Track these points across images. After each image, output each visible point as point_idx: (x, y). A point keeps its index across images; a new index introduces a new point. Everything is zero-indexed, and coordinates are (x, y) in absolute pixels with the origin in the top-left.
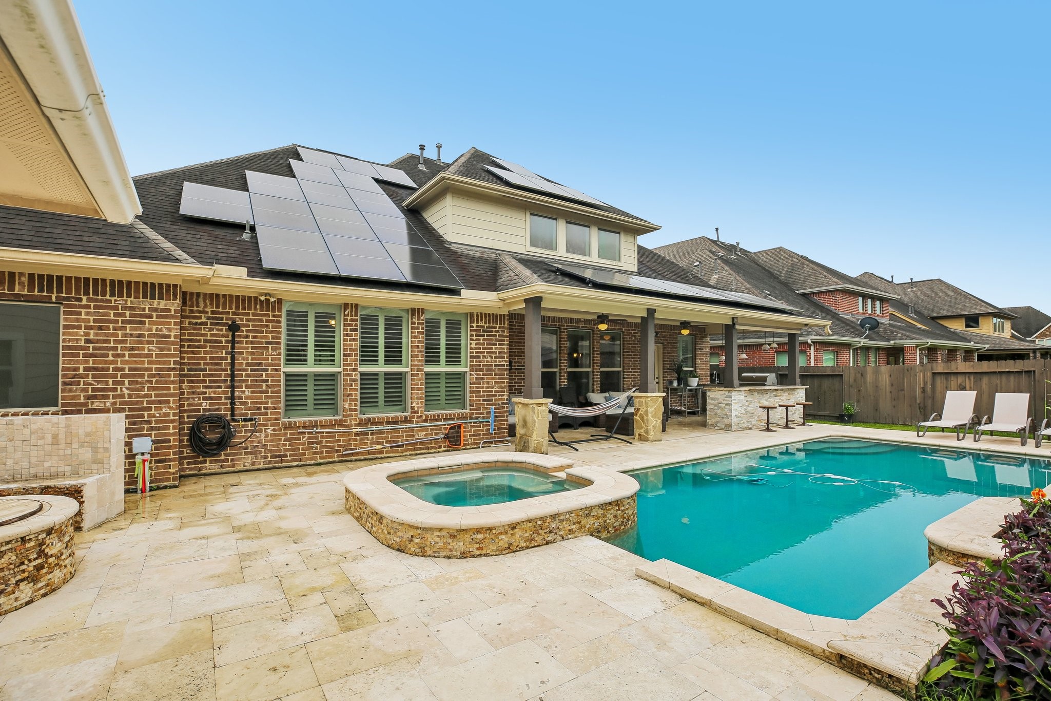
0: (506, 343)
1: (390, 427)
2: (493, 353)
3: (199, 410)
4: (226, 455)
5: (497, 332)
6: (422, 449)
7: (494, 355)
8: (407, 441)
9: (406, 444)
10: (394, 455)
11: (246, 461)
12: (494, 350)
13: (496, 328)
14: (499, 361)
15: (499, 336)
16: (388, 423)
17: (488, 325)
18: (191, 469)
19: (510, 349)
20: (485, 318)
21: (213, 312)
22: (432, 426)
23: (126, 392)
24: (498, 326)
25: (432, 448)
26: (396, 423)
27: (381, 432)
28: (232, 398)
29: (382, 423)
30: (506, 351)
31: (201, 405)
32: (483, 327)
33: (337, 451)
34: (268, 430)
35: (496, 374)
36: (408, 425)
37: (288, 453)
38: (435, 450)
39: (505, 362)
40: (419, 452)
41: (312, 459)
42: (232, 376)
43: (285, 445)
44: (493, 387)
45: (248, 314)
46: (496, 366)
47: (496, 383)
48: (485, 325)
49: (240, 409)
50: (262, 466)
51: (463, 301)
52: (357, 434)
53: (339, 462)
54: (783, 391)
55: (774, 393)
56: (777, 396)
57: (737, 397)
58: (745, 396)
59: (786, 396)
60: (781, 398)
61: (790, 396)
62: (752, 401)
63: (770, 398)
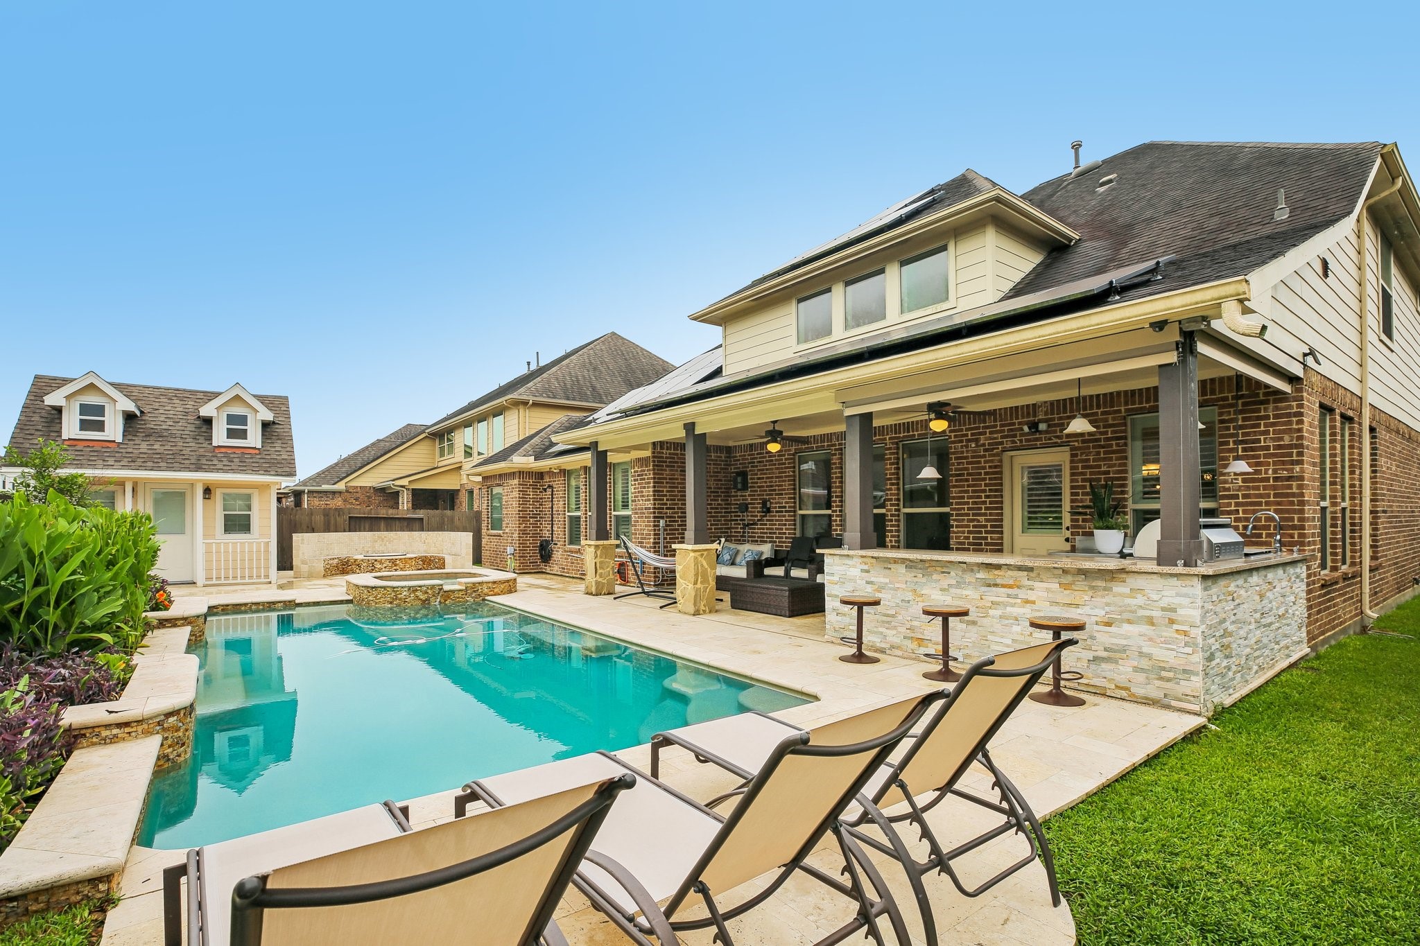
0: (651, 485)
2: (643, 496)
3: (543, 537)
4: (551, 563)
7: (644, 499)
11: (556, 569)
12: (644, 494)
14: (648, 505)
18: (544, 569)
19: (656, 491)
21: (547, 481)
23: (511, 525)
28: (552, 530)
30: (651, 494)
31: (544, 534)
34: (561, 552)
37: (566, 567)
41: (572, 573)
42: (552, 517)
43: (565, 562)
45: (555, 481)
46: (645, 509)
49: (555, 537)
54: (1032, 574)
55: (978, 576)
56: (996, 585)
57: (838, 568)
58: (862, 571)
59: (1048, 590)
60: (1023, 594)
61: (1076, 593)
62: (887, 584)
63: (959, 585)
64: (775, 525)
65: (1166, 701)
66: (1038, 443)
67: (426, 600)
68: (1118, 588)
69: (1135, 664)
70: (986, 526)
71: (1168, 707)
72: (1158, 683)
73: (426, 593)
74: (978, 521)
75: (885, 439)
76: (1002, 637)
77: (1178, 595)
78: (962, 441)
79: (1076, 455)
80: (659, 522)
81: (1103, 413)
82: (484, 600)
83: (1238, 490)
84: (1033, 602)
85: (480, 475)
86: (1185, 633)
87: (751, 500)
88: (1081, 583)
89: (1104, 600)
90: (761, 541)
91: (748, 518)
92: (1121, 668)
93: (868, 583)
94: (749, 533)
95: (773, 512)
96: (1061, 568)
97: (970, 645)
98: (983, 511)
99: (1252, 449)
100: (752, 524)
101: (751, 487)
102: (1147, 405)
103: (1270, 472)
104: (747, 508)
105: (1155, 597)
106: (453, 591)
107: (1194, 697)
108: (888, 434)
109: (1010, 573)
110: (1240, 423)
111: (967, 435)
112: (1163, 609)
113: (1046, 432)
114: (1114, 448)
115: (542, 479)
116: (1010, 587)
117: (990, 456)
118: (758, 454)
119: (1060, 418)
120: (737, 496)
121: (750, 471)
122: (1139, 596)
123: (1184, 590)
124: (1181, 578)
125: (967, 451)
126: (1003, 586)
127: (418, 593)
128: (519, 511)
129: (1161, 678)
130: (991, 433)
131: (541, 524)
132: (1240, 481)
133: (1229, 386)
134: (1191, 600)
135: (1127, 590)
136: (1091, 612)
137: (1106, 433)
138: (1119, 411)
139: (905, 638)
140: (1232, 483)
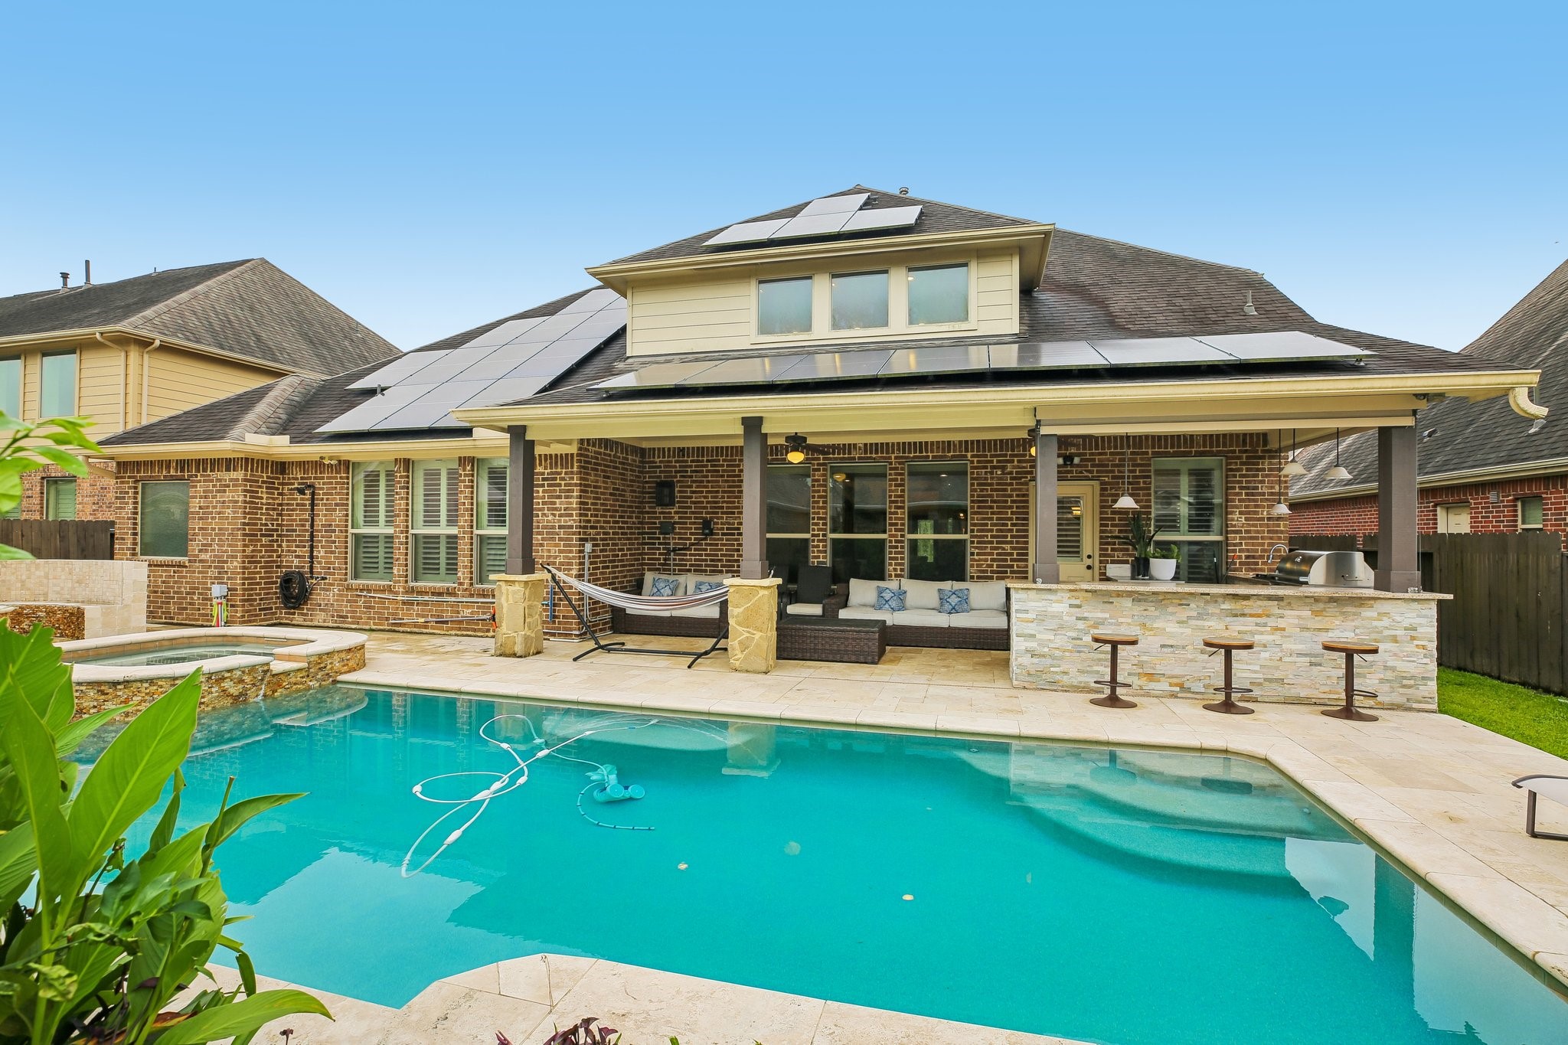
0: (575, 494)
1: (435, 598)
2: (556, 509)
3: (291, 567)
4: (308, 609)
5: (562, 479)
6: (468, 630)
7: (558, 513)
8: (452, 617)
9: (451, 621)
10: (439, 632)
11: (320, 617)
12: (557, 506)
13: (560, 473)
14: (566, 521)
15: (565, 485)
16: (433, 594)
17: (549, 471)
18: (287, 619)
19: (581, 503)
20: (546, 460)
21: (302, 478)
22: (478, 603)
23: (217, 548)
24: (564, 470)
25: (480, 630)
26: (440, 594)
27: (426, 603)
28: (312, 557)
29: (426, 593)
30: (574, 506)
31: (293, 562)
32: (543, 474)
33: (387, 619)
34: (335, 590)
35: (560, 539)
36: (453, 599)
37: (349, 615)
38: (482, 634)
39: (573, 521)
40: (465, 633)
41: (366, 623)
42: (312, 536)
43: (346, 606)
44: (556, 557)
45: (323, 478)
46: (560, 527)
47: (560, 551)
48: (546, 471)
49: (317, 568)
50: (330, 624)
51: (477, 443)
52: (404, 603)
53: (388, 631)
54: (1281, 603)
55: (1223, 606)
56: (1243, 615)
57: (1034, 604)
58: (1071, 606)
59: (1299, 617)
60: (1272, 622)
61: (1327, 619)
62: (1106, 619)
63: (1200, 617)
64: (722, 550)
65: (1408, 705)
66: (1069, 475)
67: (241, 695)
68: (1368, 613)
69: (1382, 676)
70: (1012, 554)
71: (1410, 709)
72: (1402, 690)
73: (241, 681)
74: (1004, 549)
75: (890, 458)
76: (1250, 664)
77: (1418, 616)
78: (986, 467)
79: (1106, 489)
80: (584, 546)
81: (1132, 453)
82: (335, 682)
83: (1242, 527)
84: (1284, 629)
85: (113, 458)
86: (1424, 647)
87: (680, 518)
88: (1332, 608)
89: (1354, 624)
90: (711, 571)
91: (673, 541)
92: (1368, 681)
93: (1078, 619)
94: (675, 560)
95: (718, 534)
96: (1312, 597)
97: (1212, 675)
98: (1009, 539)
99: (1253, 494)
100: (680, 549)
101: (679, 502)
102: (1171, 451)
103: (1265, 513)
104: (674, 528)
105: (1399, 619)
106: (287, 673)
107: (1431, 698)
108: (893, 452)
109: (1259, 603)
110: (1244, 472)
111: (992, 462)
112: (1406, 629)
113: (1078, 466)
114: (1142, 485)
115: (283, 472)
116: (1259, 616)
117: (1017, 484)
118: (692, 461)
119: (1092, 454)
120: (655, 513)
121: (678, 481)
122: (1385, 618)
123: (1424, 612)
124: (1421, 602)
125: (992, 478)
126: (1251, 616)
127: (226, 684)
128: (244, 524)
129: (1404, 686)
130: (1019, 461)
131: (280, 546)
132: (1243, 520)
133: (1237, 441)
134: (1429, 620)
135: (1375, 614)
136: (1341, 635)
137: (1135, 471)
138: (1147, 453)
139: (1129, 674)
140: (1238, 520)
